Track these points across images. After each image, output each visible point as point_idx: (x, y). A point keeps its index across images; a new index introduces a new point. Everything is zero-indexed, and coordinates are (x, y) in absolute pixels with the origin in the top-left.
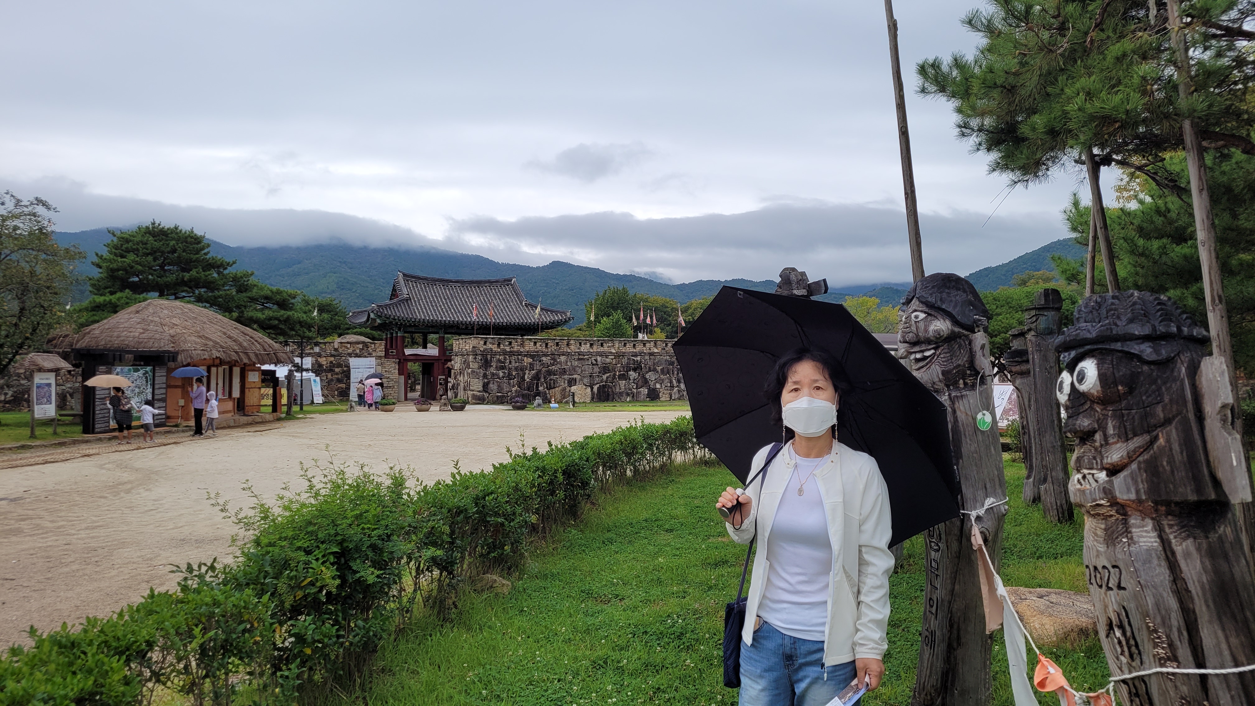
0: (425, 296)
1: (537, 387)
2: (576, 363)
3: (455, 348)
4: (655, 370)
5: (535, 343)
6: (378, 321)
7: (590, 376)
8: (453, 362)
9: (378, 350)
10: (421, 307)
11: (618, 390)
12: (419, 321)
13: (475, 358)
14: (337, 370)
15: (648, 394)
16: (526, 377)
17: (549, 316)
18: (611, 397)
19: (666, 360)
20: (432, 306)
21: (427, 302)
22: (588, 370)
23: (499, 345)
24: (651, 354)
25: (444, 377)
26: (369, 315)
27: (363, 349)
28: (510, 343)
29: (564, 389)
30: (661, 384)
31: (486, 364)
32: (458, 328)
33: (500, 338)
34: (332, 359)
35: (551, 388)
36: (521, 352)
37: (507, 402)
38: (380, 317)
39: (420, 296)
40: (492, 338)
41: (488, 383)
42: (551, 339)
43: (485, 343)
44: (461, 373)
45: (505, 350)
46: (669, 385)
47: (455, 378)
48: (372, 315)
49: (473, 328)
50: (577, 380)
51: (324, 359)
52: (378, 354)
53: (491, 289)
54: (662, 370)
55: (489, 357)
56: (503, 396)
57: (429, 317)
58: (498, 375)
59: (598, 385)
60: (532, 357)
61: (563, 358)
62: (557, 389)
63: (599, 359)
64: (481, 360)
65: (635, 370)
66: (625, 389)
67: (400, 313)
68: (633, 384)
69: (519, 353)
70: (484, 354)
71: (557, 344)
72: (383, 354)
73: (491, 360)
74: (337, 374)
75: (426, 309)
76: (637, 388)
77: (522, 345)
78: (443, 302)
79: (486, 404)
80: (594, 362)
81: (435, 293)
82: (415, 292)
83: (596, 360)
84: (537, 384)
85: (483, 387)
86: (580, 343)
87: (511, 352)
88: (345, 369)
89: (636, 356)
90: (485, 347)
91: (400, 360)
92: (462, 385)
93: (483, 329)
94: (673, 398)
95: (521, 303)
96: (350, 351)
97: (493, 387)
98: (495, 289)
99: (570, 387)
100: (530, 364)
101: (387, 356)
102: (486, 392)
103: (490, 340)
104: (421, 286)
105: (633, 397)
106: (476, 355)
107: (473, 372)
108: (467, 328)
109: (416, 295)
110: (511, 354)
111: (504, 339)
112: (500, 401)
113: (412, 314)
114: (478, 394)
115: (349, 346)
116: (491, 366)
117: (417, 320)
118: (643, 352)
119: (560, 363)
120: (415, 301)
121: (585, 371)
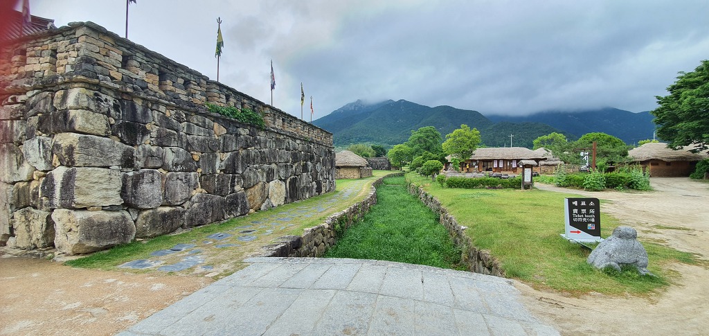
1: (233, 186)
4: (320, 161)
7: (285, 166)
11: (302, 185)
15: (316, 189)
18: (297, 195)
30: (322, 176)
35: (249, 186)
41: (137, 181)
46: (326, 177)
50: (274, 172)
59: (290, 180)
62: (256, 187)
80: (288, 146)
99: (269, 182)
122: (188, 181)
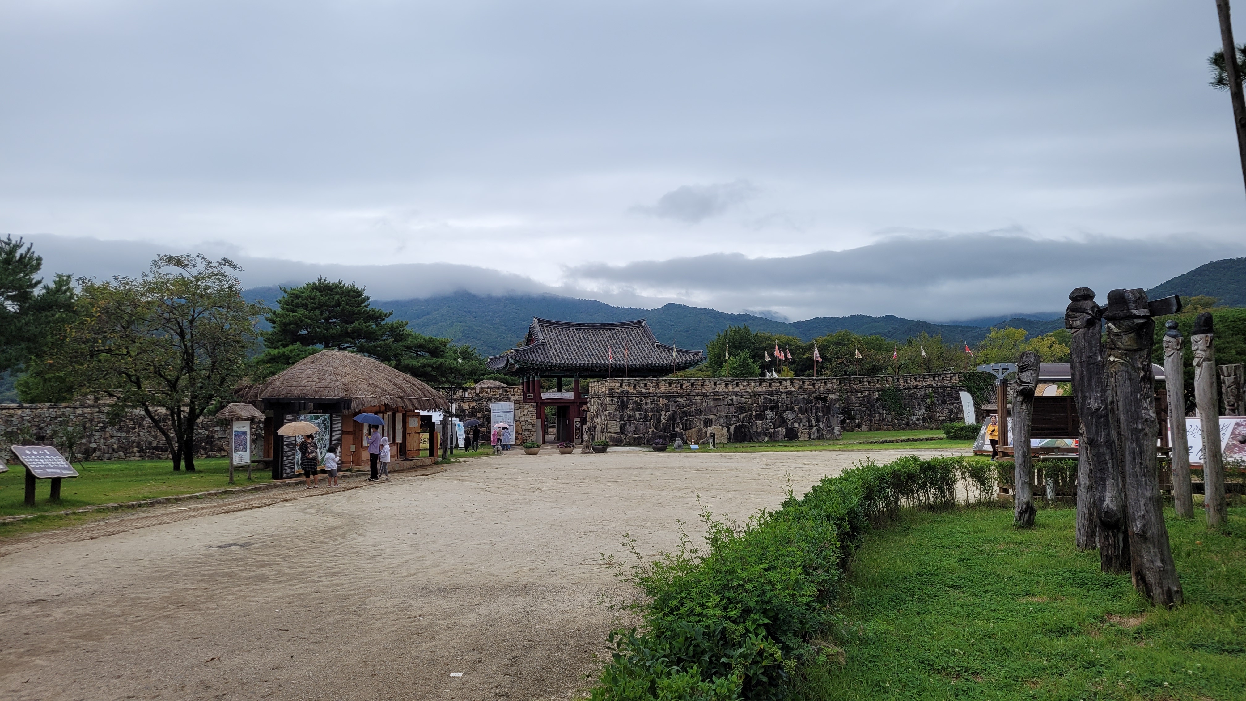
0: (559, 340)
1: (673, 428)
2: (712, 403)
3: (591, 390)
4: (792, 409)
5: (670, 384)
6: (517, 366)
7: (726, 416)
8: (589, 404)
9: (516, 394)
10: (556, 352)
11: (755, 430)
12: (556, 365)
13: (612, 401)
14: (478, 414)
15: (786, 434)
16: (662, 418)
17: (681, 357)
18: (748, 437)
19: (804, 399)
20: (567, 350)
21: (562, 346)
22: (724, 410)
23: (635, 387)
24: (788, 393)
25: (579, 420)
26: (508, 360)
27: (502, 394)
28: (646, 385)
29: (700, 430)
30: (799, 423)
31: (623, 406)
32: (592, 371)
33: (636, 380)
34: (474, 404)
35: (687, 429)
36: (657, 393)
37: (644, 444)
38: (518, 362)
39: (555, 340)
40: (628, 380)
41: (625, 425)
42: (686, 380)
43: (621, 385)
44: (597, 415)
45: (640, 392)
46: (808, 424)
47: (592, 421)
48: (511, 361)
49: (607, 371)
50: (714, 421)
51: (467, 404)
52: (517, 399)
53: (623, 332)
54: (800, 409)
55: (625, 398)
56: (639, 438)
57: (565, 361)
58: (634, 417)
59: (734, 426)
60: (668, 398)
61: (698, 399)
62: (693, 430)
63: (735, 398)
64: (618, 402)
65: (772, 409)
66: (763, 429)
67: (536, 357)
68: (770, 424)
69: (655, 395)
70: (621, 396)
71: (692, 385)
72: (521, 398)
73: (627, 402)
74: (479, 418)
75: (561, 353)
76: (774, 428)
77: (658, 386)
78: (577, 346)
79: (624, 446)
80: (730, 402)
81: (569, 337)
82: (550, 337)
83: (732, 400)
84: (673, 425)
85: (621, 428)
86: (715, 384)
87: (647, 393)
88: (486, 413)
89: (772, 395)
90: (621, 389)
91: (537, 403)
92: (599, 427)
93: (617, 371)
94: (812, 437)
95: (653, 345)
96: (490, 396)
97: (630, 428)
98: (626, 332)
99: (706, 427)
100: (666, 405)
101: (525, 400)
102: (623, 434)
103: (626, 382)
104: (555, 331)
105: (771, 437)
106: (613, 397)
107: (610, 414)
108: (600, 370)
109: (551, 340)
110: (647, 395)
111: (640, 380)
112: (637, 442)
113: (548, 358)
114: (616, 436)
115: (489, 391)
116: (627, 408)
117: (554, 364)
118: (780, 391)
119: (696, 404)
120: (550, 346)
121: (721, 411)
122: (646, 425)
